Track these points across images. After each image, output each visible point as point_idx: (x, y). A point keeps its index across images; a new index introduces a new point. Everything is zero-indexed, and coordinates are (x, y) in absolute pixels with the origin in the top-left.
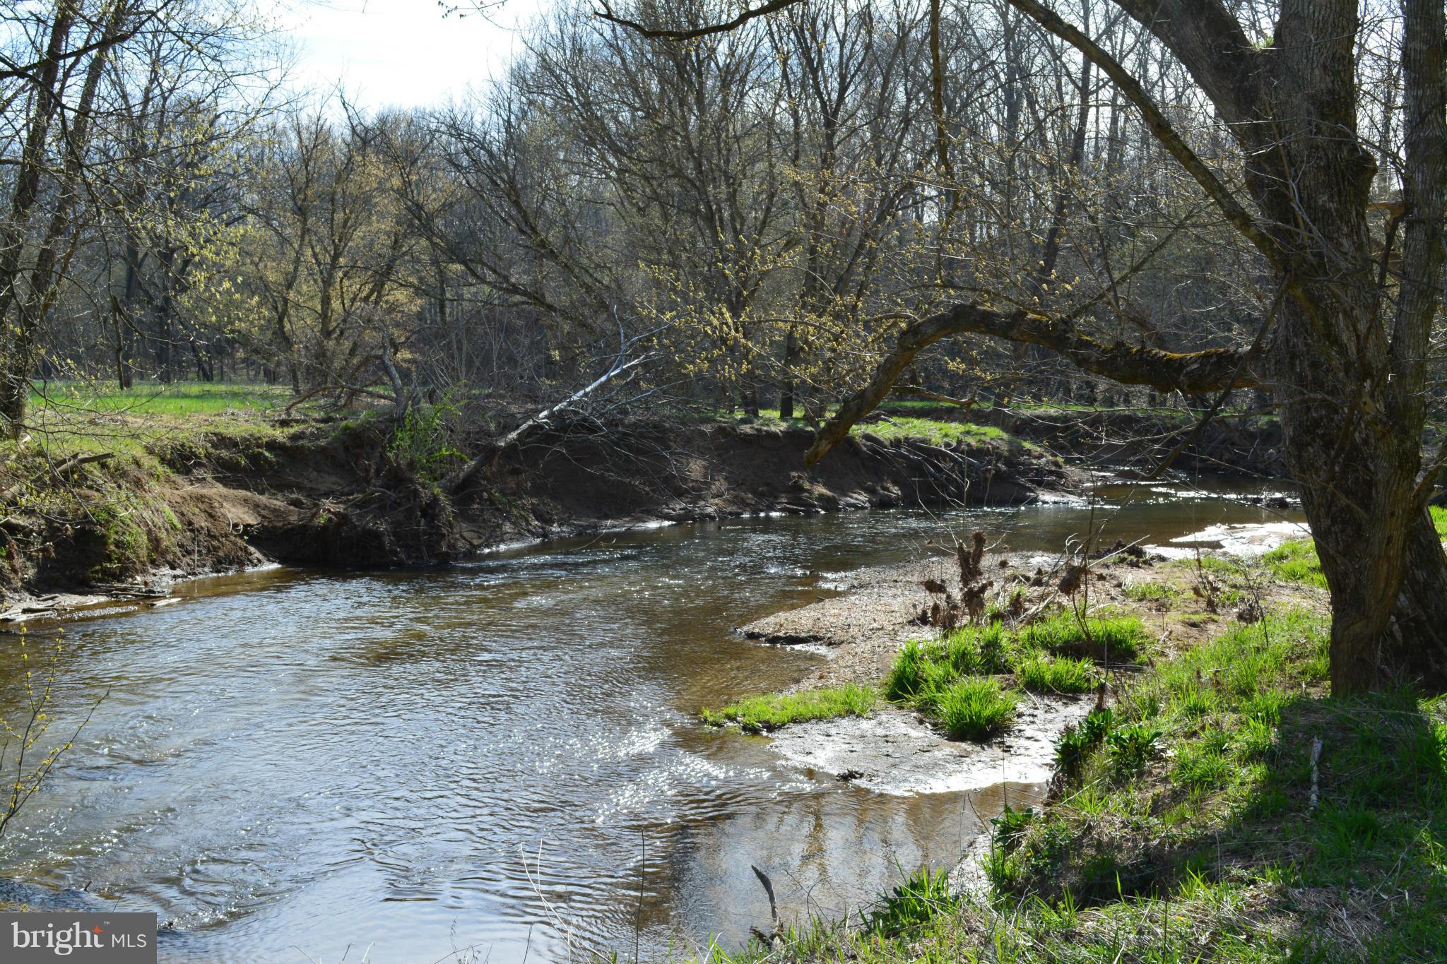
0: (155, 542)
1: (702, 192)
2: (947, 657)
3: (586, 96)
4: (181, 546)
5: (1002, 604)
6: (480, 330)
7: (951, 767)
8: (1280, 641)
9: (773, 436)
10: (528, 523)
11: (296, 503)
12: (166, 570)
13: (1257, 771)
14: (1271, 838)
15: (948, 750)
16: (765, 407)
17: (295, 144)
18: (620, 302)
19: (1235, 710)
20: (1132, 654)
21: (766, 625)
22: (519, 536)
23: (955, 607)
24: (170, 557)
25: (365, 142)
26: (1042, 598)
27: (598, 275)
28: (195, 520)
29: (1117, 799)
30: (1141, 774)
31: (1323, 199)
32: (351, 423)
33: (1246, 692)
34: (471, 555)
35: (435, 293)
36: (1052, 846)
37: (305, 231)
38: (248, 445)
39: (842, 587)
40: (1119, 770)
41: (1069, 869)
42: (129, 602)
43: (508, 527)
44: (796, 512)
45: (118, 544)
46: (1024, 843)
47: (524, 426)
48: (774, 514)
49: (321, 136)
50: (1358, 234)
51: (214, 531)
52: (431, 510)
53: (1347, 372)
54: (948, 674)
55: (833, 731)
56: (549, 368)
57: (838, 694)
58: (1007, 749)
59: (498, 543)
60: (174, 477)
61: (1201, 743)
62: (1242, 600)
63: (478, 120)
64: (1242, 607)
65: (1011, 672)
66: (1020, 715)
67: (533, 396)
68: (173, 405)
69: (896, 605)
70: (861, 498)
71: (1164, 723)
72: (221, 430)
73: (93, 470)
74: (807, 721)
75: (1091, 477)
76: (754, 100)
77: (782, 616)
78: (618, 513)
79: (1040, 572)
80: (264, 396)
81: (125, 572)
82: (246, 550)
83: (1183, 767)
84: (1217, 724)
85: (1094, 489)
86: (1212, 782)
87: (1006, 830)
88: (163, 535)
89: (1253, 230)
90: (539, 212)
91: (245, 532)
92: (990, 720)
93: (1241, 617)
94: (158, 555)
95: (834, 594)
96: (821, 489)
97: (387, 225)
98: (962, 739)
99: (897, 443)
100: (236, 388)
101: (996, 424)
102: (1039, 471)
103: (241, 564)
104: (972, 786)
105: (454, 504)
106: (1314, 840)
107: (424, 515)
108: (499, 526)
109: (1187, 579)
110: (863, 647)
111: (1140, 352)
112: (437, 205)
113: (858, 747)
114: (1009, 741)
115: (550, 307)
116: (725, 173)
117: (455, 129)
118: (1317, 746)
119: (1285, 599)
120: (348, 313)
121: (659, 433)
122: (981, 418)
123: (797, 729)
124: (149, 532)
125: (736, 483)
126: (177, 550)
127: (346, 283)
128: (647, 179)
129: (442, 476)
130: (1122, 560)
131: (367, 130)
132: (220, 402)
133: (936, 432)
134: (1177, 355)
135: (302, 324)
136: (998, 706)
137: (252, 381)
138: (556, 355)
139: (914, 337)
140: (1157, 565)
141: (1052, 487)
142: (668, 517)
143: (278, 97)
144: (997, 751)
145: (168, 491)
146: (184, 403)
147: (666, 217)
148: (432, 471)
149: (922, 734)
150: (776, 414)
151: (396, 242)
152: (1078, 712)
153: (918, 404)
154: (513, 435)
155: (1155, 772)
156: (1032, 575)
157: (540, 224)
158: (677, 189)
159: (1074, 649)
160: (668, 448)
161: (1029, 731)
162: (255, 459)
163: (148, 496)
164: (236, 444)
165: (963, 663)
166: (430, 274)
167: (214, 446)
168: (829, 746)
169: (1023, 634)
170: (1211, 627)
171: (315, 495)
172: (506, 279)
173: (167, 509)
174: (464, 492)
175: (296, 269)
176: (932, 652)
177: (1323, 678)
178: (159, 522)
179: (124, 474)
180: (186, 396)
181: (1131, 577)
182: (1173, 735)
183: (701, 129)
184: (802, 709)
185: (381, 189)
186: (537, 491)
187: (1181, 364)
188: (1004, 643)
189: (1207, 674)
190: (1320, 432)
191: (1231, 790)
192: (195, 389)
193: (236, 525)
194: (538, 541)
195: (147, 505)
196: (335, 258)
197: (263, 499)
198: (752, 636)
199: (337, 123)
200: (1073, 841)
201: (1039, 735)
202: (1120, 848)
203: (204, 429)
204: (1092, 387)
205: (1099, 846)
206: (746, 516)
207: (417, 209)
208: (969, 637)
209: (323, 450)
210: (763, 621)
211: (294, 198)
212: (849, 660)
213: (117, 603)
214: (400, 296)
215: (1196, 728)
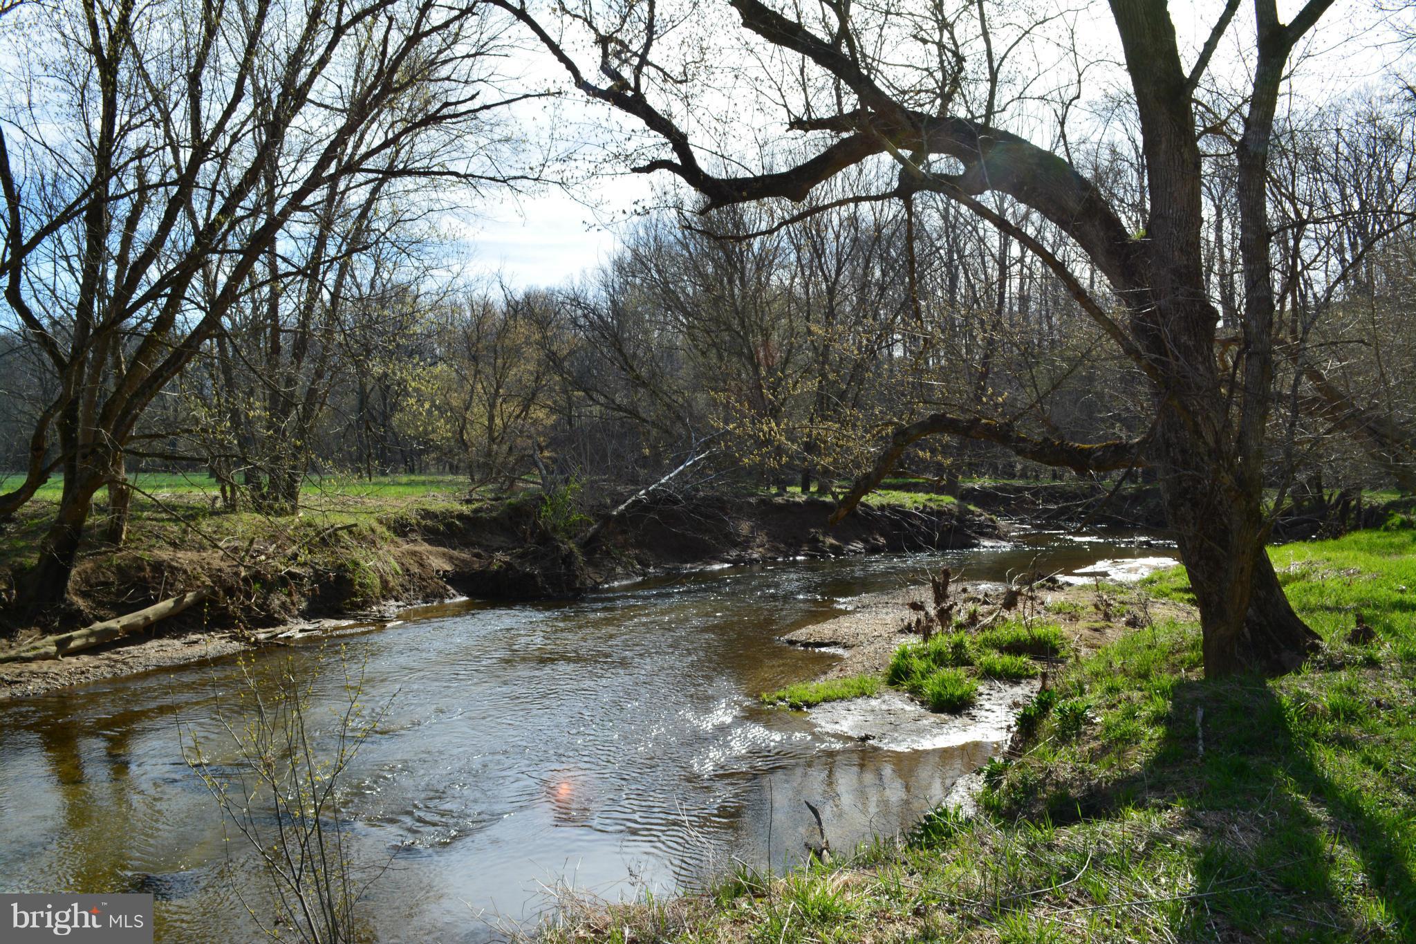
0: (385, 583)
1: (745, 339)
2: (929, 655)
3: (665, 278)
4: (402, 586)
5: (962, 617)
6: (598, 435)
7: (935, 731)
8: (1164, 640)
9: (798, 504)
10: (633, 567)
11: (478, 556)
12: (392, 602)
13: (1159, 732)
14: (1176, 777)
15: (932, 719)
16: (790, 485)
17: (468, 314)
18: (691, 415)
19: (1140, 689)
20: (1055, 651)
21: (801, 634)
22: (628, 576)
23: (932, 620)
24: (395, 593)
25: (516, 311)
26: (990, 613)
27: (674, 397)
28: (411, 568)
29: (1063, 751)
30: (1079, 735)
31: (1184, 339)
32: (513, 500)
33: (1145, 676)
34: (595, 589)
35: (565, 411)
36: (1025, 785)
37: (478, 372)
38: (444, 517)
39: (850, 608)
40: (1064, 732)
41: (1037, 800)
42: (369, 624)
43: (619, 570)
44: (815, 556)
45: (361, 585)
46: (1005, 782)
47: (630, 501)
48: (799, 558)
49: (487, 307)
50: (1209, 361)
51: (424, 575)
52: (568, 559)
53: (1210, 456)
54: (929, 666)
55: (852, 707)
56: (643, 461)
57: (854, 682)
58: (973, 718)
59: (613, 581)
60: (397, 539)
61: (1119, 712)
62: (1128, 612)
63: (590, 295)
64: (1128, 616)
65: (972, 664)
66: (980, 695)
67: (634, 481)
68: (393, 490)
69: (889, 619)
70: (859, 546)
71: (1092, 698)
72: (427, 507)
73: (344, 534)
74: (834, 700)
75: (1016, 528)
76: (779, 278)
77: (811, 628)
78: (694, 559)
79: (986, 595)
80: (450, 483)
81: (366, 603)
82: (445, 588)
83: (1108, 729)
84: (1129, 698)
85: (1019, 537)
86: (1128, 739)
87: (990, 775)
88: (390, 578)
89: (1144, 362)
90: (635, 355)
91: (444, 576)
92: (960, 698)
93: (1128, 623)
94: (387, 592)
95: (845, 613)
96: (831, 540)
97: (531, 367)
98: (942, 712)
99: (882, 508)
100: (431, 478)
101: (949, 493)
102: (981, 525)
103: (442, 597)
104: (950, 744)
105: (584, 554)
106: (1207, 778)
107: (564, 562)
108: (614, 569)
109: (1088, 599)
110: (869, 649)
111: (1061, 444)
112: (565, 352)
113: (870, 718)
114: (974, 712)
115: (644, 420)
116: (760, 327)
117: (576, 301)
118: (1200, 713)
119: (1158, 611)
120: (505, 426)
121: (719, 504)
122: (940, 490)
123: (827, 706)
124: (381, 577)
125: (773, 537)
126: (399, 588)
127: (504, 406)
128: (708, 333)
129: (575, 536)
130: (1043, 586)
131: (517, 303)
132: (423, 488)
133: (909, 500)
134: (1086, 446)
135: (476, 434)
136: (965, 688)
137: (442, 473)
138: (647, 452)
139: (903, 437)
140: (1067, 589)
141: (990, 537)
142: (727, 561)
143: (460, 282)
144: (966, 720)
145: (392, 549)
146: (401, 489)
147: (720, 358)
148: (567, 532)
149: (913, 709)
150: (799, 489)
151: (538, 378)
152: (1024, 692)
153: (894, 481)
154: (622, 507)
155: (1089, 732)
156: (981, 597)
157: (635, 364)
158: (727, 338)
159: (1015, 648)
160: (726, 514)
161: (987, 706)
162: (450, 526)
163: (380, 552)
164: (436, 516)
165: (939, 659)
166: (561, 400)
167: (422, 518)
168: (850, 718)
169: (980, 638)
170: (1108, 631)
171: (491, 550)
172: (613, 401)
173: (392, 561)
174: (590, 546)
175: (471, 397)
176: (917, 652)
177: (1196, 666)
178: (386, 569)
179: (364, 538)
180: (400, 484)
181: (1050, 598)
182: (1099, 707)
183: (744, 298)
184: (830, 693)
185: (527, 343)
186: (638, 545)
187: (1090, 452)
188: (967, 645)
189: (1117, 664)
190: (1189, 496)
191: (1143, 744)
192: (404, 479)
193: (438, 571)
194: (640, 579)
195: (379, 559)
196: (497, 391)
197: (456, 553)
198: (792, 643)
199: (497, 298)
200: (1040, 781)
201: (995, 708)
202: (1071, 786)
203: (416, 506)
204: (1012, 466)
205: (1057, 785)
206: (780, 559)
207: (552, 356)
208: (942, 641)
209: (495, 519)
210: (798, 632)
211: (469, 349)
212: (859, 658)
213: (361, 625)
214: (541, 414)
215: (1114, 702)
